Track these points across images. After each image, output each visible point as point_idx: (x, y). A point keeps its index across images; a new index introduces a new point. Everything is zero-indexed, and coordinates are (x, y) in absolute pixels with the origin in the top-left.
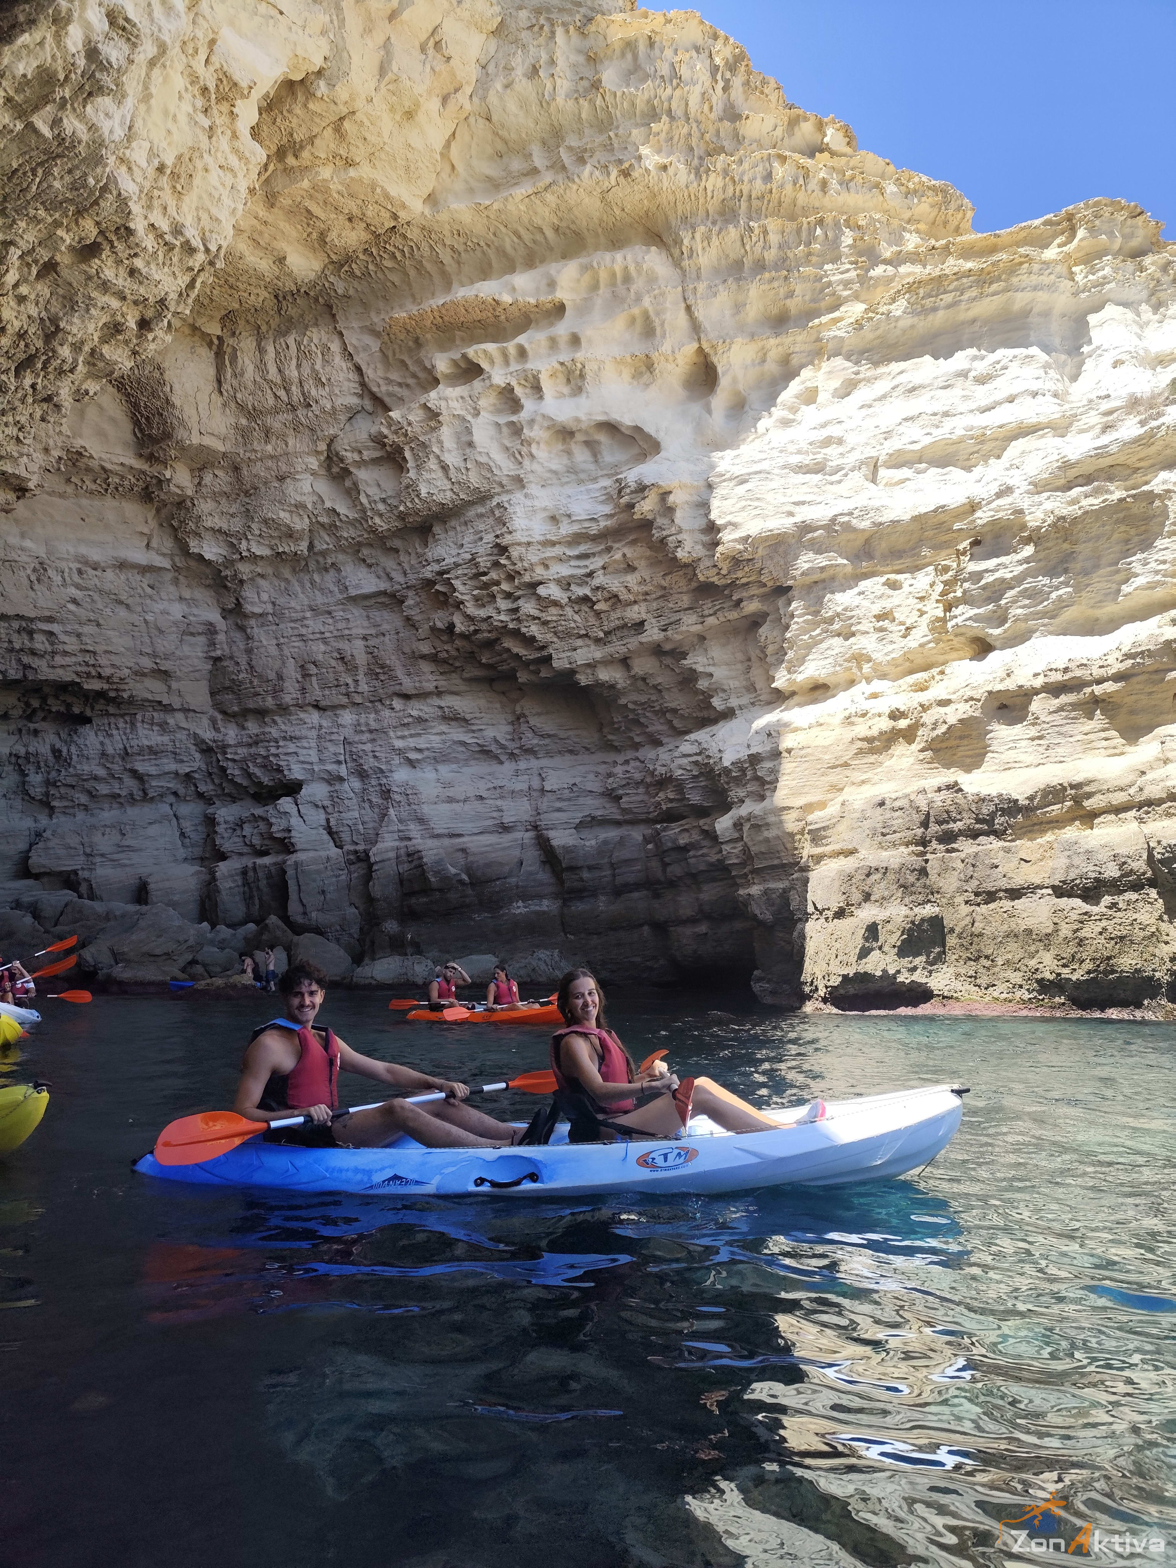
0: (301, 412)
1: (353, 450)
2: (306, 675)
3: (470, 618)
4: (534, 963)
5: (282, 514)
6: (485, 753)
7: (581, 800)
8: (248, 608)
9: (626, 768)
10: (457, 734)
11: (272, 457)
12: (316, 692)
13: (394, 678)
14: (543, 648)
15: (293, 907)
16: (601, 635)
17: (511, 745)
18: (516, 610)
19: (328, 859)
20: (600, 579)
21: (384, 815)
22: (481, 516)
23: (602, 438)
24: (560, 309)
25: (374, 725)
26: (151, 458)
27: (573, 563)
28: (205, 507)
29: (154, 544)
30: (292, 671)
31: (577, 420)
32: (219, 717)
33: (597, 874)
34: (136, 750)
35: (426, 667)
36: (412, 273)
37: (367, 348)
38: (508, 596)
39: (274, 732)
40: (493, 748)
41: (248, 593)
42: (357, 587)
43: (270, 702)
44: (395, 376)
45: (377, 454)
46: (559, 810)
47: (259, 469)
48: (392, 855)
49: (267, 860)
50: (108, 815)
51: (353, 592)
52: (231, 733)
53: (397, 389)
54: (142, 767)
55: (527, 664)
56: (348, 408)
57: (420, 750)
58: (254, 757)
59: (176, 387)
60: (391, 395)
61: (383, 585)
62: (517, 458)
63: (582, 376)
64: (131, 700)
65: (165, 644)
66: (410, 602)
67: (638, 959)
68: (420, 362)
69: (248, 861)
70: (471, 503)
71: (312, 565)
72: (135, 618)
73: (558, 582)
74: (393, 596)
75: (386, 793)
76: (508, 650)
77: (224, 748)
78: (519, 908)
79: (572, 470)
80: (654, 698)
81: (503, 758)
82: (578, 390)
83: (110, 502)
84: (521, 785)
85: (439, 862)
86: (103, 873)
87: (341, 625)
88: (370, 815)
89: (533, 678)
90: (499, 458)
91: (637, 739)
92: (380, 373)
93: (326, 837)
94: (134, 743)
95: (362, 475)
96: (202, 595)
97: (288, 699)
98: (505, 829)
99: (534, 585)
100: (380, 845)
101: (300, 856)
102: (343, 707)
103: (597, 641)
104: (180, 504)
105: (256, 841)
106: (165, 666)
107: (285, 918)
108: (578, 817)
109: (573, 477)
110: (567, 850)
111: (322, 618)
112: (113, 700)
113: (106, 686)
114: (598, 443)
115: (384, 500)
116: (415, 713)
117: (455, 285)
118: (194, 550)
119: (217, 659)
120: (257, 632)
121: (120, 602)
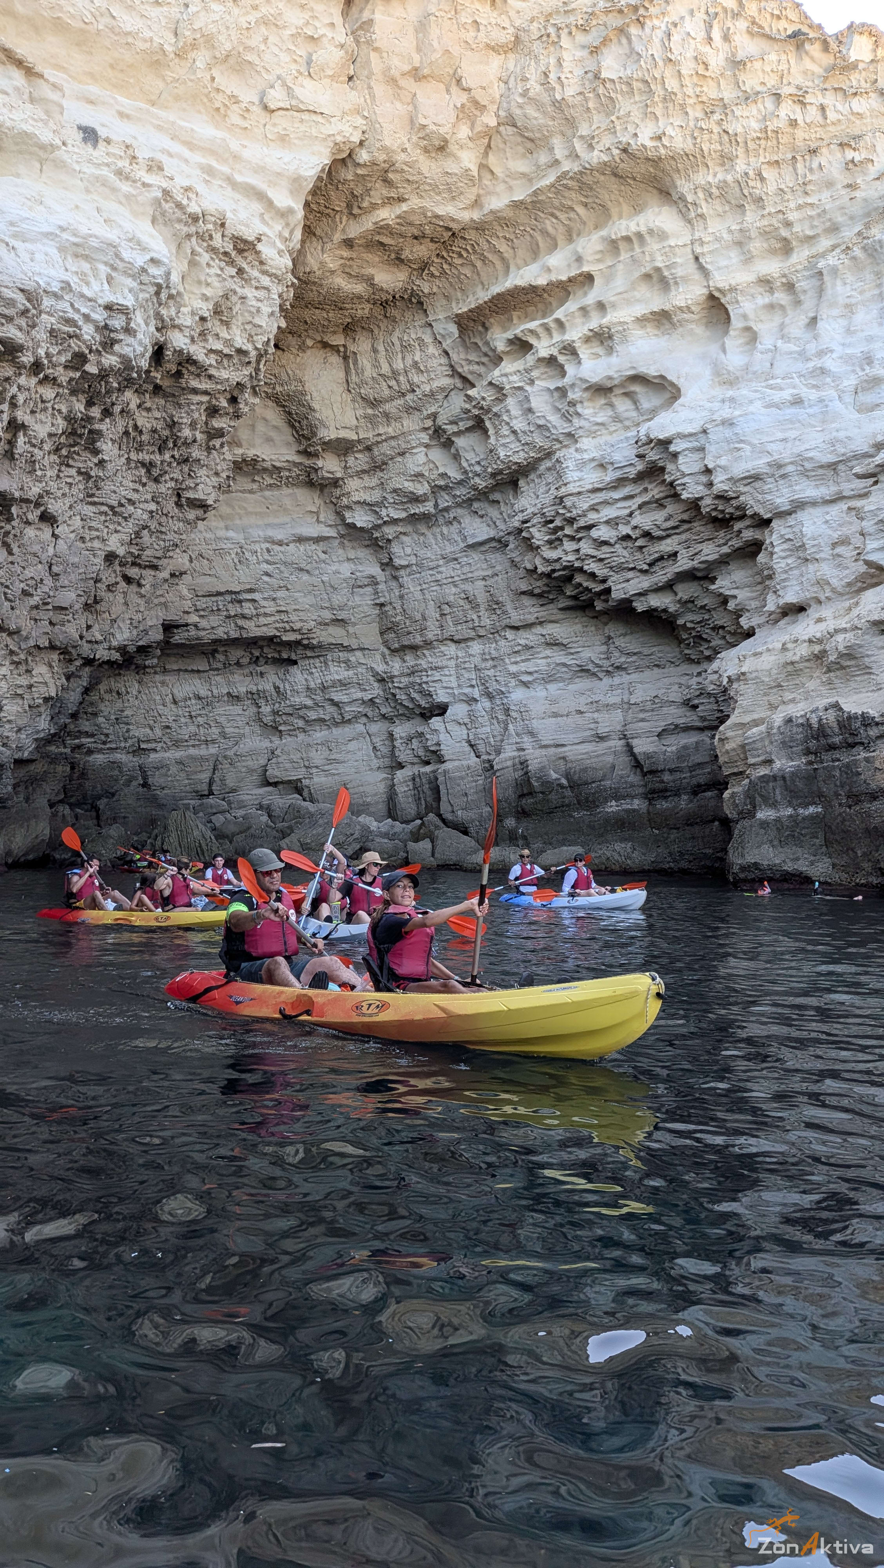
0: (409, 397)
1: (452, 423)
2: (442, 615)
3: (547, 561)
4: (608, 854)
5: (406, 484)
6: (583, 671)
7: (665, 710)
8: (397, 562)
9: (700, 679)
10: (559, 657)
11: (393, 438)
12: (451, 629)
13: (504, 612)
14: (604, 581)
15: (444, 808)
16: (646, 567)
17: (606, 663)
18: (578, 551)
19: (469, 768)
20: (637, 520)
21: (506, 729)
22: (549, 469)
23: (636, 388)
24: (589, 278)
25: (494, 654)
26: (306, 453)
27: (620, 505)
28: (352, 484)
29: (322, 519)
30: (433, 613)
31: (610, 378)
32: (387, 652)
33: (678, 775)
34: (330, 683)
35: (527, 601)
36: (479, 264)
37: (450, 334)
38: (572, 538)
39: (423, 663)
40: (590, 667)
41: (395, 548)
42: (473, 536)
43: (418, 640)
44: (473, 357)
45: (470, 423)
46: (643, 720)
47: (386, 449)
48: (509, 763)
49: (428, 769)
50: (319, 734)
51: (471, 541)
52: (396, 666)
53: (476, 367)
54: (336, 697)
55: (599, 594)
56: (442, 389)
57: (530, 673)
58: (412, 684)
59: (315, 394)
60: (472, 373)
61: (492, 533)
62: (567, 417)
63: (610, 337)
64: (320, 646)
65: (338, 599)
66: (511, 546)
67: (707, 851)
68: (487, 343)
69: (416, 769)
70: (540, 460)
71: (441, 520)
72: (315, 580)
73: (607, 522)
74: (499, 541)
75: (507, 711)
76: (580, 585)
77: (392, 677)
78: (613, 807)
79: (617, 419)
80: (706, 617)
81: (601, 675)
82: (610, 350)
83: (286, 491)
84: (614, 699)
85: (542, 769)
86: (318, 781)
87: (466, 569)
88: (498, 728)
89: (604, 605)
90: (554, 419)
91: (707, 653)
92: (462, 356)
93: (468, 749)
94: (328, 678)
95: (460, 442)
96: (362, 553)
97: (430, 636)
98: (601, 738)
99: (589, 527)
100: (502, 756)
101: (448, 766)
102: (472, 639)
103: (645, 572)
104: (335, 483)
105: (421, 753)
106: (342, 615)
107: (440, 816)
108: (661, 725)
109: (619, 425)
110: (648, 756)
111: (452, 565)
112: (306, 647)
113: (299, 637)
114: (634, 392)
115: (478, 463)
116: (522, 642)
117: (512, 268)
118: (349, 521)
119: (382, 605)
120: (406, 580)
121: (301, 570)
